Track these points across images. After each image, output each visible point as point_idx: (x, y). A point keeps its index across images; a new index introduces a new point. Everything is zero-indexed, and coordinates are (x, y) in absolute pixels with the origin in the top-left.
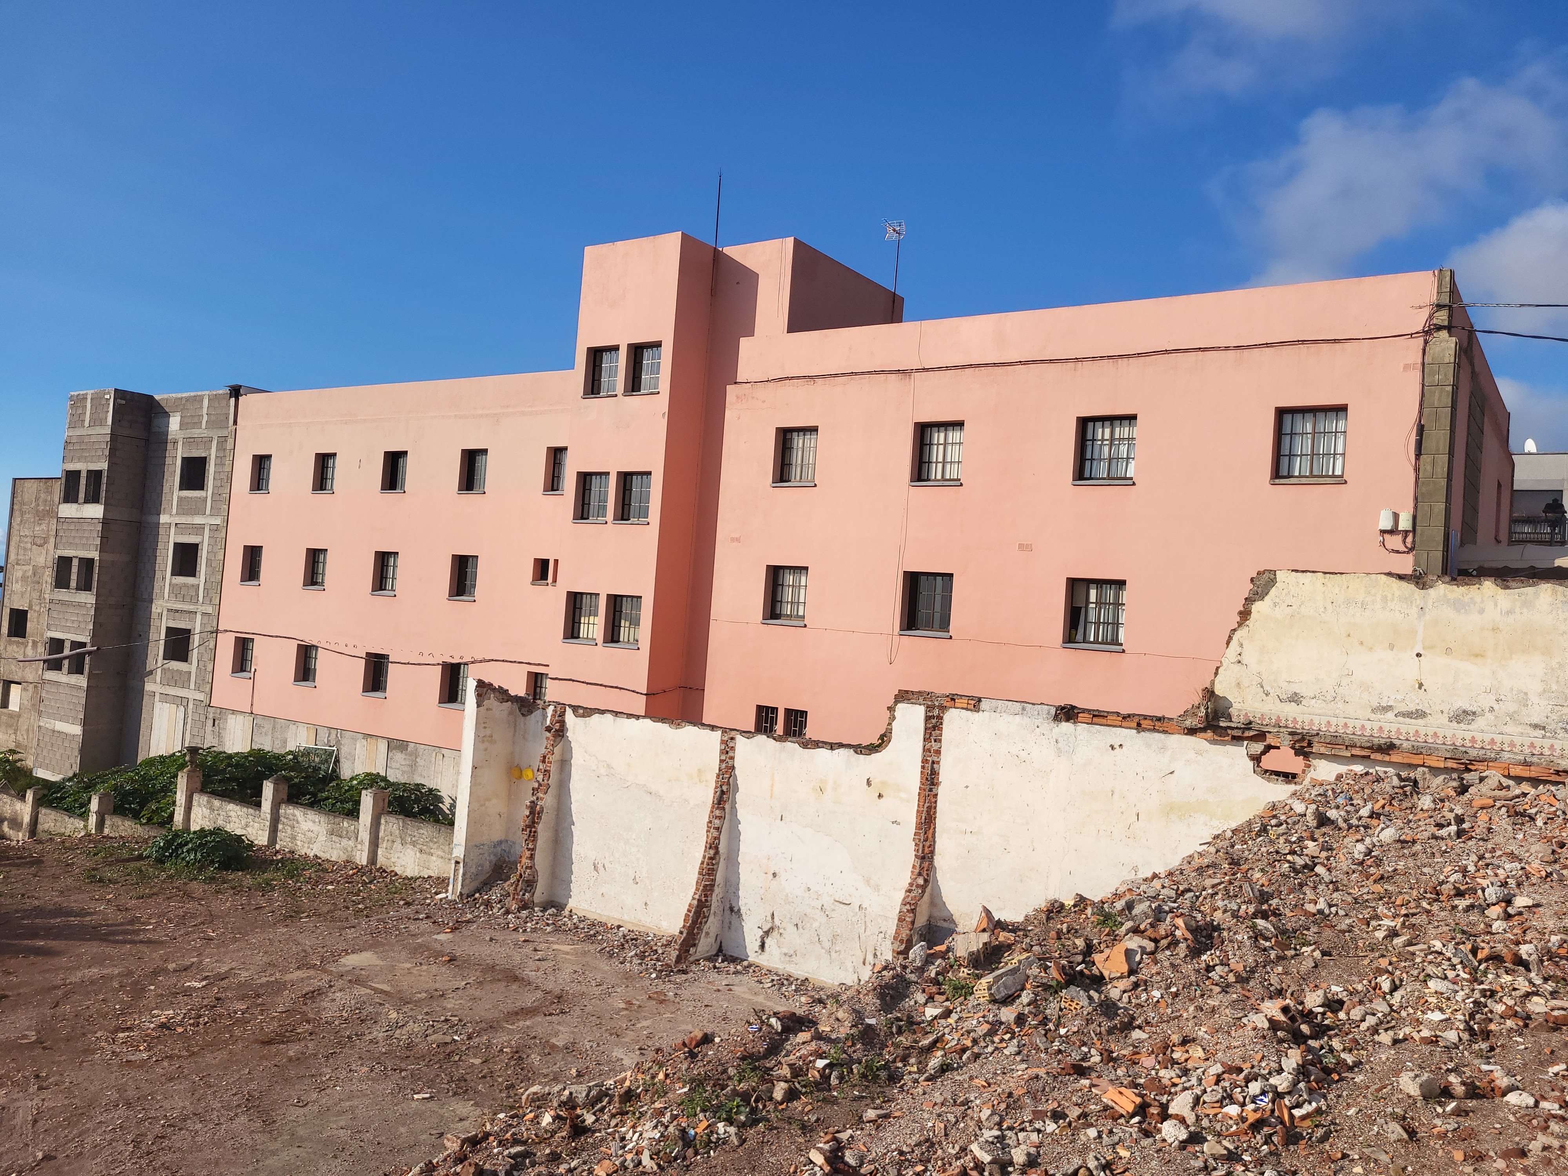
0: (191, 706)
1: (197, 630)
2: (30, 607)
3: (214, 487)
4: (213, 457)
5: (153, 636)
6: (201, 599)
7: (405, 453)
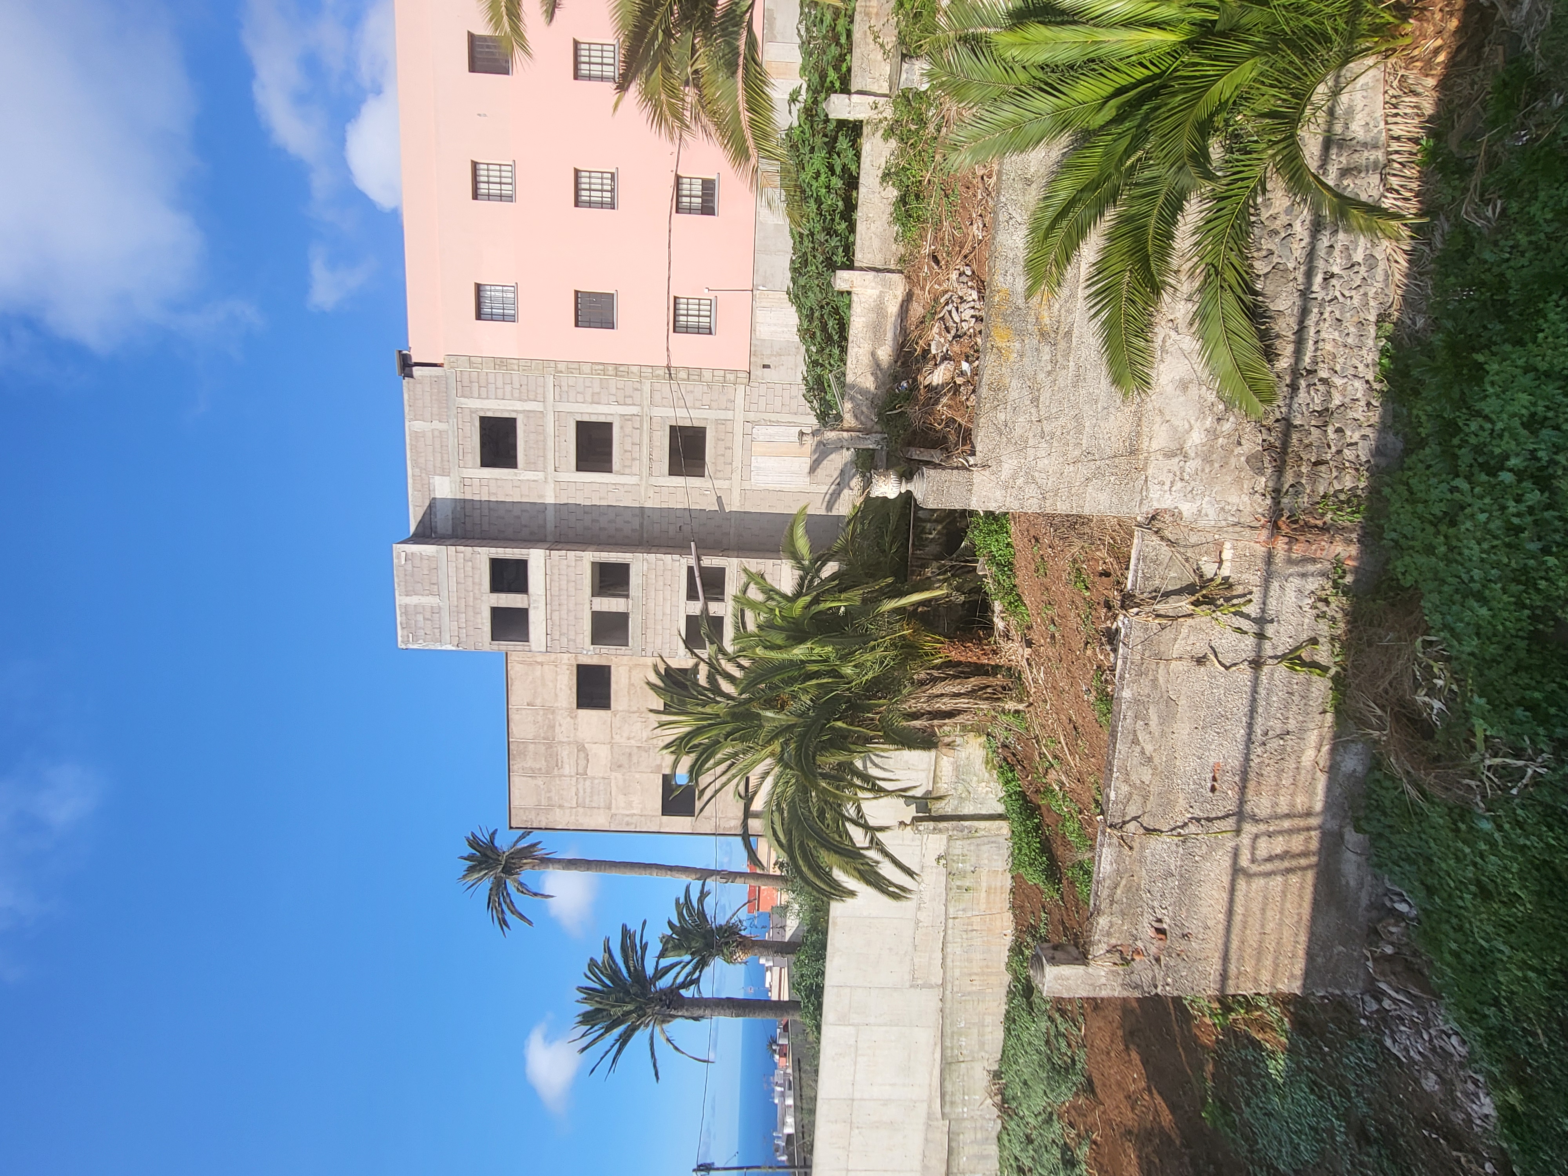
0: (751, 416)
1: (670, 412)
3: (513, 398)
4: (479, 404)
5: (678, 502)
6: (634, 410)
7: (470, 38)
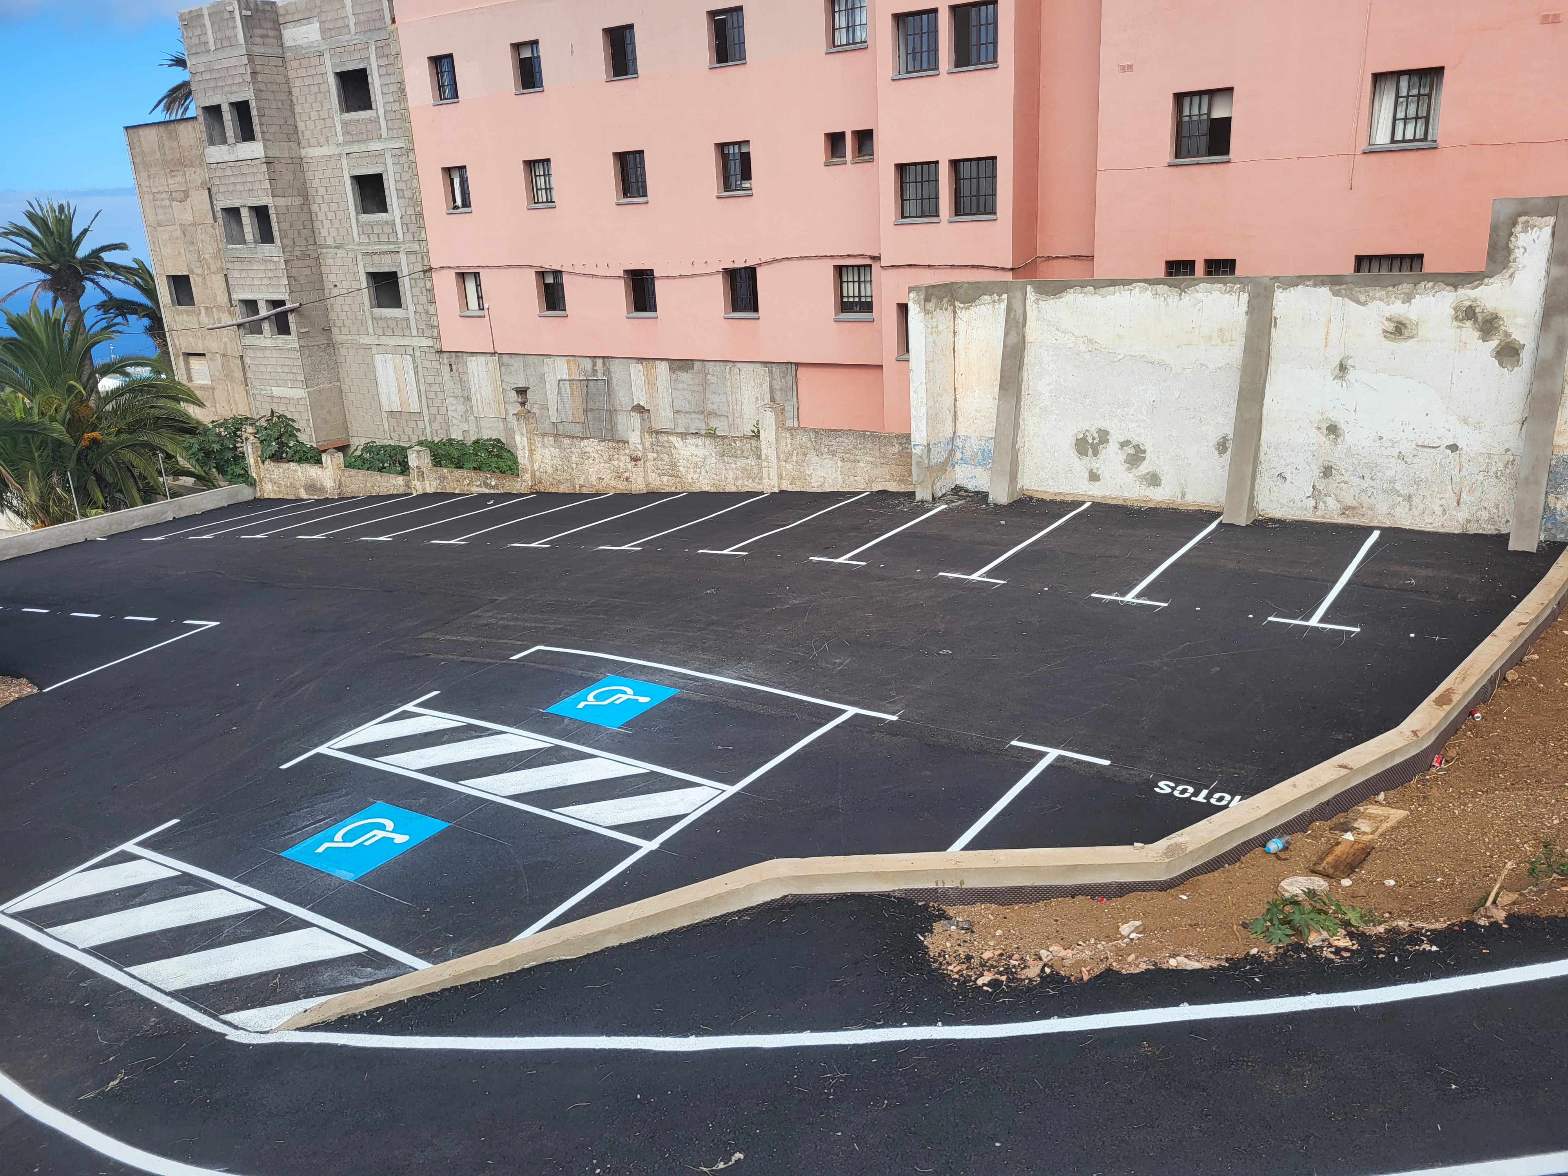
0: (418, 354)
1: (405, 273)
2: (191, 271)
3: (384, 104)
4: (374, 66)
6: (400, 233)
7: (631, 27)
